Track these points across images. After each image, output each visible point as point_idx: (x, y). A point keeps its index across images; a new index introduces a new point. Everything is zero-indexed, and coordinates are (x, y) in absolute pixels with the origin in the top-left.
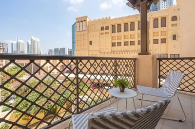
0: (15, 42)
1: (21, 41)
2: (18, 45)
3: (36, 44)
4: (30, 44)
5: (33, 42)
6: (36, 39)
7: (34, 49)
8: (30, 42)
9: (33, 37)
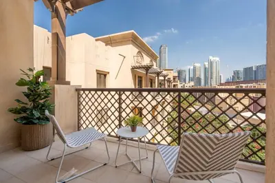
0: (192, 67)
1: (198, 65)
2: (194, 70)
3: (214, 65)
4: (207, 66)
5: (211, 63)
6: (214, 58)
7: (212, 73)
8: (206, 64)
9: (211, 58)
